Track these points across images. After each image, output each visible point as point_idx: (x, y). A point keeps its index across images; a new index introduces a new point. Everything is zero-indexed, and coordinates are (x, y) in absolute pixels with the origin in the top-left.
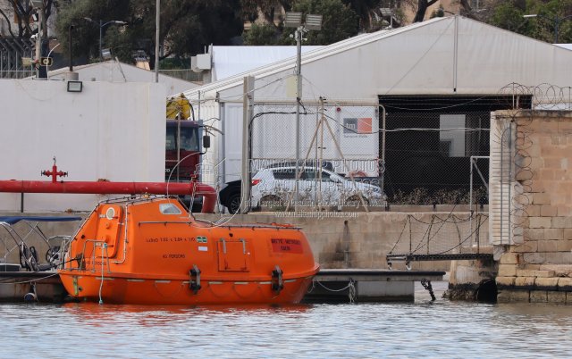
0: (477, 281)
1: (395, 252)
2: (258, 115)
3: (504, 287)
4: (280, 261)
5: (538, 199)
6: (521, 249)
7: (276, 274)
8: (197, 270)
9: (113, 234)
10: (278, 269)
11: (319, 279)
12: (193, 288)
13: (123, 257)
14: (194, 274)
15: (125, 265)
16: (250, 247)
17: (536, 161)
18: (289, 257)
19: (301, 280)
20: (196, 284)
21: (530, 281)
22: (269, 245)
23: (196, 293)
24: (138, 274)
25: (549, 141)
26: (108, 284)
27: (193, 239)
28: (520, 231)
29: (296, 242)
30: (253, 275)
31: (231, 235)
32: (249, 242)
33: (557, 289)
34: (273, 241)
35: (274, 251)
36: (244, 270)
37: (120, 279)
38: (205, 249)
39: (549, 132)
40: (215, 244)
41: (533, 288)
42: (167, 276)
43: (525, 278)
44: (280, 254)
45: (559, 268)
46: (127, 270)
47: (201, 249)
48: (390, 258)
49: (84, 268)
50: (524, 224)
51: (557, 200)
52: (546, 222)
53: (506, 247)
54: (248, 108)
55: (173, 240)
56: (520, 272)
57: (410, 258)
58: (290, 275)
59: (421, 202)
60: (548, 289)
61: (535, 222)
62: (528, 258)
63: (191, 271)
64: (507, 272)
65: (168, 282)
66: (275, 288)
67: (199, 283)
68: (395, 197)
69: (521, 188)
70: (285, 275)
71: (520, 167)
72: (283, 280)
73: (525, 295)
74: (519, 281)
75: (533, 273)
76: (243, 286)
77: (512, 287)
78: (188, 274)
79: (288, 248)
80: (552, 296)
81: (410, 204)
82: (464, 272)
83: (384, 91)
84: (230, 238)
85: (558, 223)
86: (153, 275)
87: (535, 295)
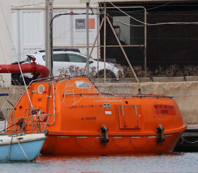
2: (56, 16)
4: (161, 120)
7: (159, 131)
8: (106, 128)
9: (43, 104)
10: (161, 126)
12: (104, 142)
14: (104, 131)
16: (140, 111)
18: (167, 118)
19: (176, 134)
20: (105, 138)
22: (153, 109)
23: (105, 145)
24: (65, 132)
27: (101, 106)
29: (172, 107)
30: (144, 132)
31: (127, 103)
32: (139, 107)
34: (156, 106)
35: (157, 114)
36: (137, 129)
38: (109, 113)
40: (116, 109)
42: (85, 133)
44: (161, 115)
46: (56, 130)
47: (107, 113)
54: (49, 11)
55: (88, 106)
59: (175, 75)
63: (102, 129)
65: (86, 137)
66: (159, 140)
67: (107, 138)
68: (156, 71)
70: (166, 131)
72: (165, 135)
76: (137, 140)
78: (99, 131)
79: (167, 112)
81: (167, 76)
84: (126, 104)
86: (75, 132)
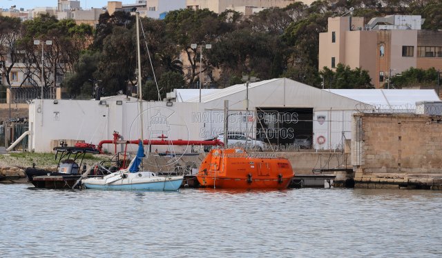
0: (345, 179)
1: (316, 168)
2: (230, 115)
3: (357, 182)
4: (281, 171)
5: (370, 148)
6: (364, 167)
7: (280, 177)
8: (251, 175)
9: (218, 161)
10: (281, 175)
11: (295, 178)
12: (249, 182)
13: (222, 170)
14: (250, 177)
15: (223, 173)
16: (270, 166)
17: (369, 133)
18: (284, 170)
19: (289, 179)
21: (368, 179)
23: (250, 184)
24: (229, 176)
25: (374, 125)
26: (217, 180)
27: (248, 163)
28: (364, 160)
29: (287, 164)
30: (271, 177)
32: (269, 164)
33: (379, 182)
34: (278, 164)
35: (279, 168)
36: (268, 175)
37: (221, 178)
38: (253, 167)
39: (374, 122)
40: (257, 165)
41: (370, 182)
42: (239, 177)
43: (366, 178)
44: (281, 169)
45: (379, 175)
46: (224, 175)
48: (314, 170)
49: (207, 174)
50: (365, 157)
51: (376, 148)
52: (373, 156)
53: (358, 166)
54: (226, 112)
55: (241, 163)
56: (364, 176)
57: (322, 171)
58: (284, 177)
60: (376, 183)
61: (369, 156)
62: (366, 171)
63: (248, 175)
64: (358, 176)
65: (240, 180)
66: (279, 182)
67: (251, 180)
69: (364, 143)
70: (283, 177)
71: (363, 135)
72: (282, 179)
73: (366, 185)
74: (364, 179)
75: (369, 176)
76: (267, 181)
77: (361, 182)
79: (284, 166)
80: (377, 186)
82: (340, 176)
83: (258, 106)
84: (262, 162)
85: (377, 157)
86: (233, 177)
87: (370, 185)
